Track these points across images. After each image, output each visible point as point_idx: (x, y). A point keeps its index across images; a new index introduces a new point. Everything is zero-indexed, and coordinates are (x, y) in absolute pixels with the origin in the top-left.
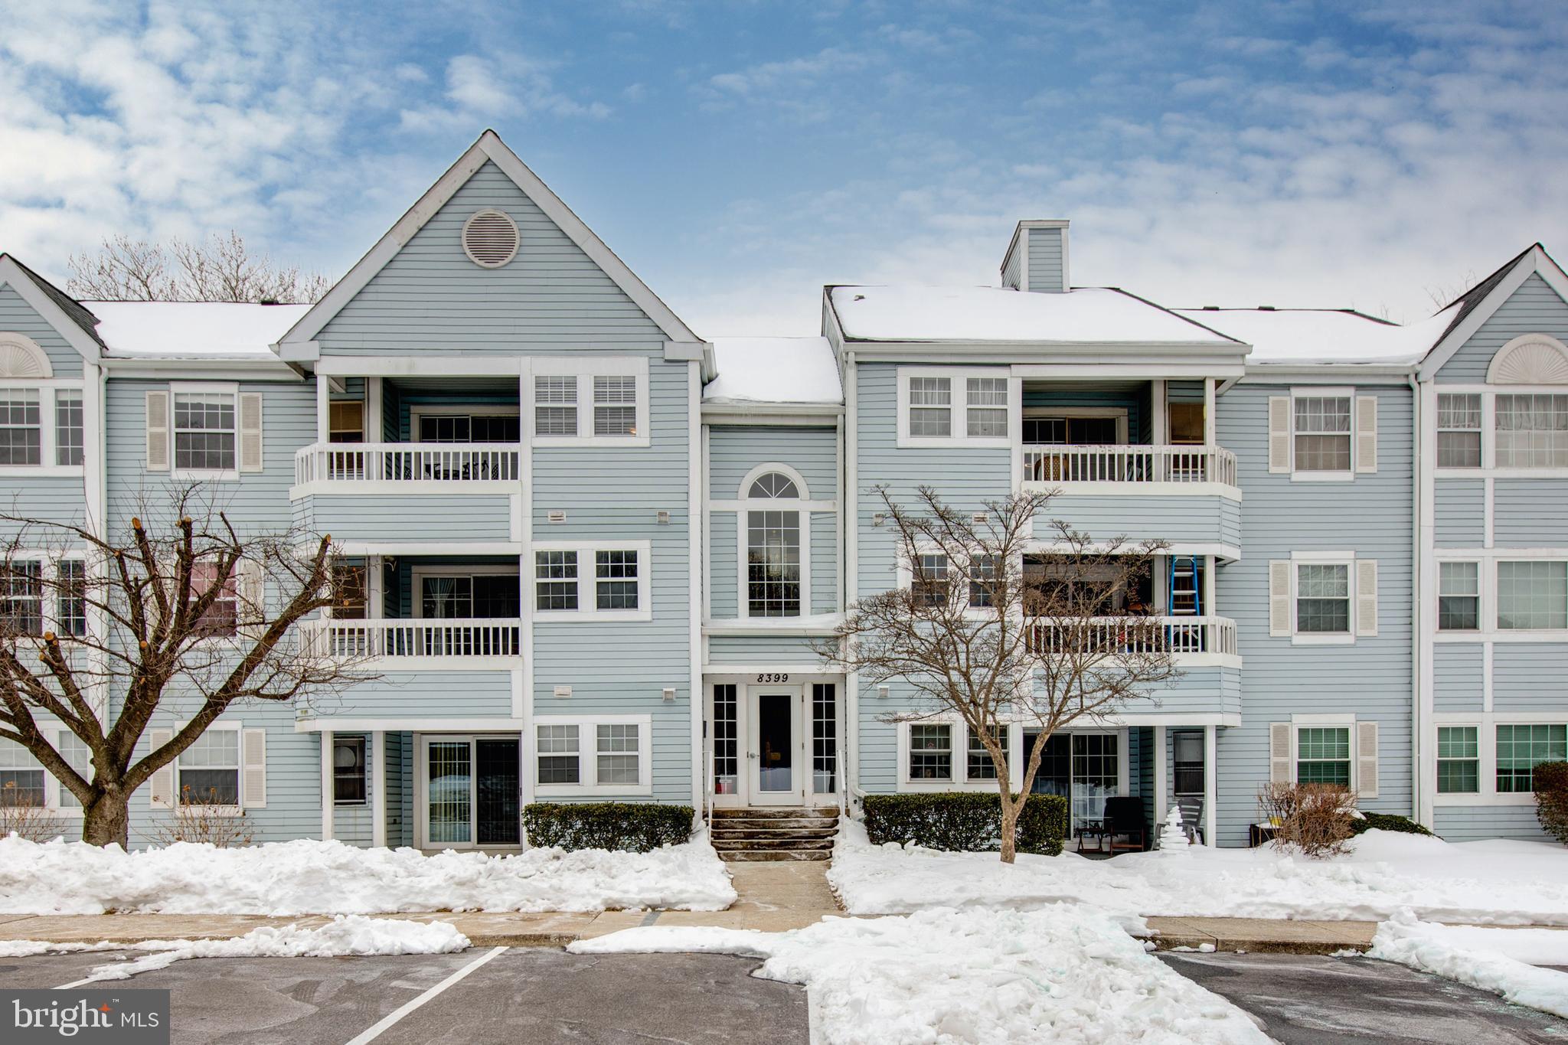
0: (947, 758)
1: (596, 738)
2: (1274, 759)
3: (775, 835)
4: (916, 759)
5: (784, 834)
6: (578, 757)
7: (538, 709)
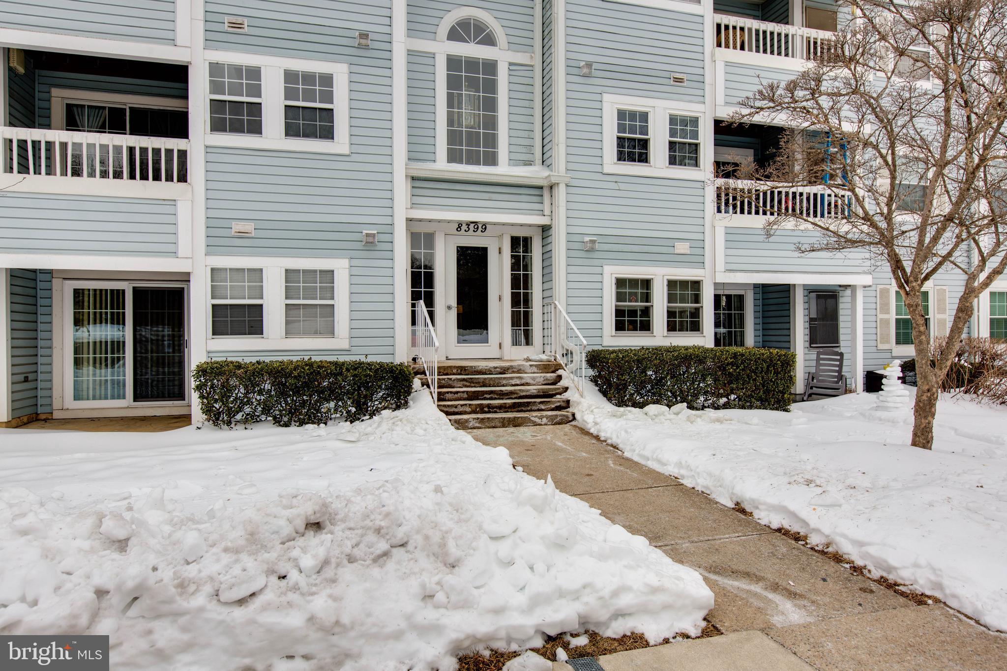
0: (646, 312)
1: (284, 284)
2: (880, 316)
3: (502, 395)
4: (619, 312)
5: (512, 393)
6: (261, 306)
7: (211, 248)
